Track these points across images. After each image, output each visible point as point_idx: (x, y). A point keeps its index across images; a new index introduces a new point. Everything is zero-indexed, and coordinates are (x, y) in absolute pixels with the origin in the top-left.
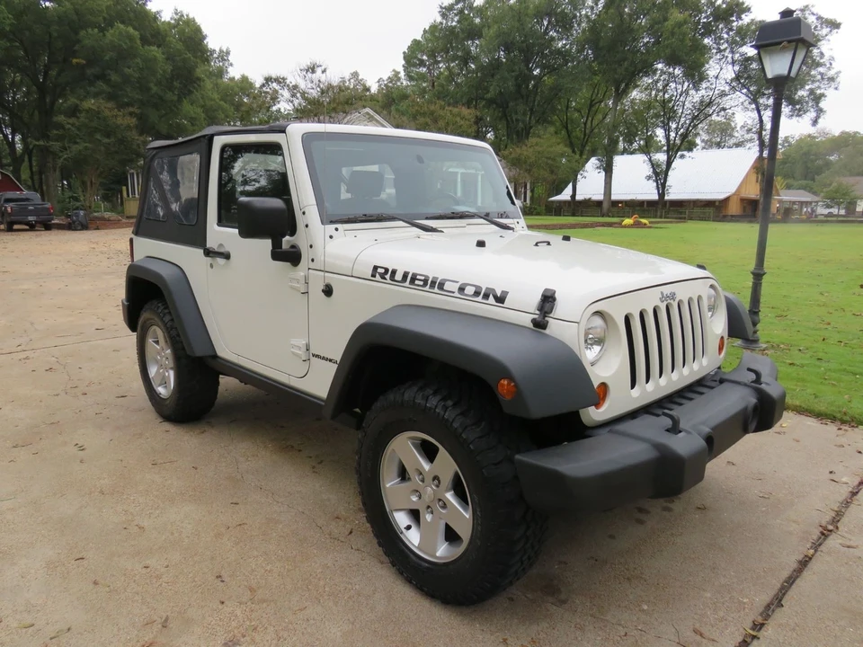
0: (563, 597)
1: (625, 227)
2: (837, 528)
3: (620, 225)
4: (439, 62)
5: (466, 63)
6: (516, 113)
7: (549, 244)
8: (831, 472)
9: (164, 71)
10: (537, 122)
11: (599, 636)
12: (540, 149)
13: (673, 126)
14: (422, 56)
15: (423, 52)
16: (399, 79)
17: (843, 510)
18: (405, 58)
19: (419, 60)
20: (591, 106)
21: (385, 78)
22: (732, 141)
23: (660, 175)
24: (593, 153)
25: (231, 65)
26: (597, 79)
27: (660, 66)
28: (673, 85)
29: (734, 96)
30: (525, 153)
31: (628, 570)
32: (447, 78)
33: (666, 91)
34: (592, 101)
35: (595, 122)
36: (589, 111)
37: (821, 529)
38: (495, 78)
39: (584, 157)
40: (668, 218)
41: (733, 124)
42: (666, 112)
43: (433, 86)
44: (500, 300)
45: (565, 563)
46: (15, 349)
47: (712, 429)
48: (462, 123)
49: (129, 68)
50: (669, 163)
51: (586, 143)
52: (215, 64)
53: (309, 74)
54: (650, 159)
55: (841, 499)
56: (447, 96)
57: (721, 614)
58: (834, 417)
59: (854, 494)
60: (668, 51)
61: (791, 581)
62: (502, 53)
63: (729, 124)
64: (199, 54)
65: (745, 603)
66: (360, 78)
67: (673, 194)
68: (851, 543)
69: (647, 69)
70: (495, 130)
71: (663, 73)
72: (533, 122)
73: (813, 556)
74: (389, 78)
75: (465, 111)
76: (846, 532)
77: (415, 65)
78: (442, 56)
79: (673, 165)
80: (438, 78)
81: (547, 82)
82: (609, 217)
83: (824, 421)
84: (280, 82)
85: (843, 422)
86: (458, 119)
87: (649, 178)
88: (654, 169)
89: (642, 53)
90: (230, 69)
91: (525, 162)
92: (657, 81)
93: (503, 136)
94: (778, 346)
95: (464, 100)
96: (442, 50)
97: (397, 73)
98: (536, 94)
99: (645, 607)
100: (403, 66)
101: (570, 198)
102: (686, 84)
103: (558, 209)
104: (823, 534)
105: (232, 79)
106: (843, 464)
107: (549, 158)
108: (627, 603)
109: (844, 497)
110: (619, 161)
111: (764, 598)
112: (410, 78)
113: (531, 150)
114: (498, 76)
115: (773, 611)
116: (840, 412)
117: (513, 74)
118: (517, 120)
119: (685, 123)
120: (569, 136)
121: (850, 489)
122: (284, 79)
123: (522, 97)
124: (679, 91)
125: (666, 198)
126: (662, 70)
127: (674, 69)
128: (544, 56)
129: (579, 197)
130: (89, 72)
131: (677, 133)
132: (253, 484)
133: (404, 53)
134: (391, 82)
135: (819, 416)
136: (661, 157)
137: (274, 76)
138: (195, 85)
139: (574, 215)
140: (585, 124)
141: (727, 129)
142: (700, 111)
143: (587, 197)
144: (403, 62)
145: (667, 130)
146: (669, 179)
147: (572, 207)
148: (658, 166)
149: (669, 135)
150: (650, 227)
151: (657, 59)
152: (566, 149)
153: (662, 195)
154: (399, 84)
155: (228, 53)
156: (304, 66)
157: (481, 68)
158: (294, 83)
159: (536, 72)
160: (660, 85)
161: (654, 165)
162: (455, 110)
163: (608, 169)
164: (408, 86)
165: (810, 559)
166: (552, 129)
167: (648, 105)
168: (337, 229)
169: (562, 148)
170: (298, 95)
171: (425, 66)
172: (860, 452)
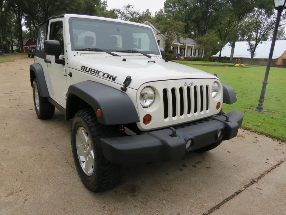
0: (135, 194)
1: (236, 67)
2: (258, 181)
3: (234, 66)
4: (176, 6)
5: (186, 7)
6: (202, 25)
7: (154, 62)
8: (267, 159)
9: (84, 7)
10: (209, 28)
11: (140, 210)
12: (209, 38)
13: (259, 31)
14: (170, 4)
15: (171, 3)
16: (162, 12)
17: (265, 174)
18: (164, 5)
19: (169, 5)
20: (229, 23)
21: (158, 12)
22: (282, 38)
23: (252, 49)
24: (228, 40)
25: (107, 6)
26: (232, 13)
27: (256, 9)
28: (261, 16)
29: (284, 21)
30: (203, 39)
31: (166, 187)
32: (178, 12)
33: (258, 18)
34: (230, 21)
35: (230, 29)
36: (229, 25)
37: (251, 181)
38: (195, 12)
39: (225, 42)
40: (254, 65)
41: (283, 32)
42: (257, 26)
43: (174, 15)
44: (114, 79)
45: (144, 182)
46: (9, 93)
47: (194, 137)
48: (180, 27)
49: (73, 6)
50: (256, 45)
51: (226, 36)
52: (102, 6)
53: (128, 9)
54: (249, 44)
55: (266, 170)
56: (178, 18)
57: (193, 208)
58: (280, 139)
59: (273, 169)
60: (260, 3)
61: (228, 200)
62: (198, 3)
63: (282, 31)
64: (96, 2)
65: (204, 206)
66: (149, 11)
67: (257, 56)
68: (261, 188)
69: (251, 10)
70: (195, 31)
71: (257, 11)
72: (208, 28)
73: (243, 191)
74: (159, 11)
75: (181, 23)
76: (261, 183)
77: (168, 7)
78: (177, 4)
79: (258, 46)
80: (175, 12)
81: (214, 14)
82: (232, 63)
83: (275, 140)
84: (118, 11)
85: (282, 141)
86: (178, 26)
87: (248, 50)
88: (250, 47)
89: (250, 4)
90: (107, 8)
91: (203, 42)
92: (255, 15)
93: (197, 33)
94: (271, 111)
95: (184, 20)
96: (177, 2)
97: (162, 10)
98: (210, 18)
99: (164, 202)
100: (164, 7)
101: (218, 56)
102: (266, 16)
103: (214, 60)
104: (251, 182)
105: (107, 11)
106: (274, 157)
107: (211, 41)
108: (158, 199)
109: (268, 169)
110: (237, 44)
111: (214, 205)
112: (166, 12)
113: (205, 38)
114: (196, 12)
115: (215, 210)
116: (282, 137)
117: (202, 11)
118: (202, 28)
119: (264, 30)
120: (220, 34)
121: (272, 167)
122: (120, 10)
123: (204, 20)
124: (263, 18)
125: (254, 57)
126: (257, 10)
127: (262, 10)
128: (213, 5)
129: (222, 56)
130: (61, 7)
131: (260, 34)
132: (53, 142)
133: (164, 3)
134: (159, 13)
135: (274, 138)
136: (253, 43)
137: (116, 9)
138: (94, 12)
139: (219, 62)
140: (227, 30)
141: (281, 33)
142: (270, 26)
143: (225, 56)
144: (164, 6)
145: (257, 33)
146: (256, 50)
147: (219, 59)
148: (252, 46)
149: (257, 35)
150: (245, 67)
151: (255, 6)
152: (218, 38)
153: (252, 56)
154: (162, 14)
155: (106, 2)
156: (126, 6)
157: (190, 8)
158: (123, 12)
159: (210, 11)
160: (256, 16)
161: (250, 45)
162: (178, 23)
163: (233, 46)
164: (165, 15)
165: (241, 191)
166: (214, 31)
167: (251, 24)
168: (77, 53)
169: (217, 38)
170: (123, 15)
171: (171, 8)
172: (283, 153)
